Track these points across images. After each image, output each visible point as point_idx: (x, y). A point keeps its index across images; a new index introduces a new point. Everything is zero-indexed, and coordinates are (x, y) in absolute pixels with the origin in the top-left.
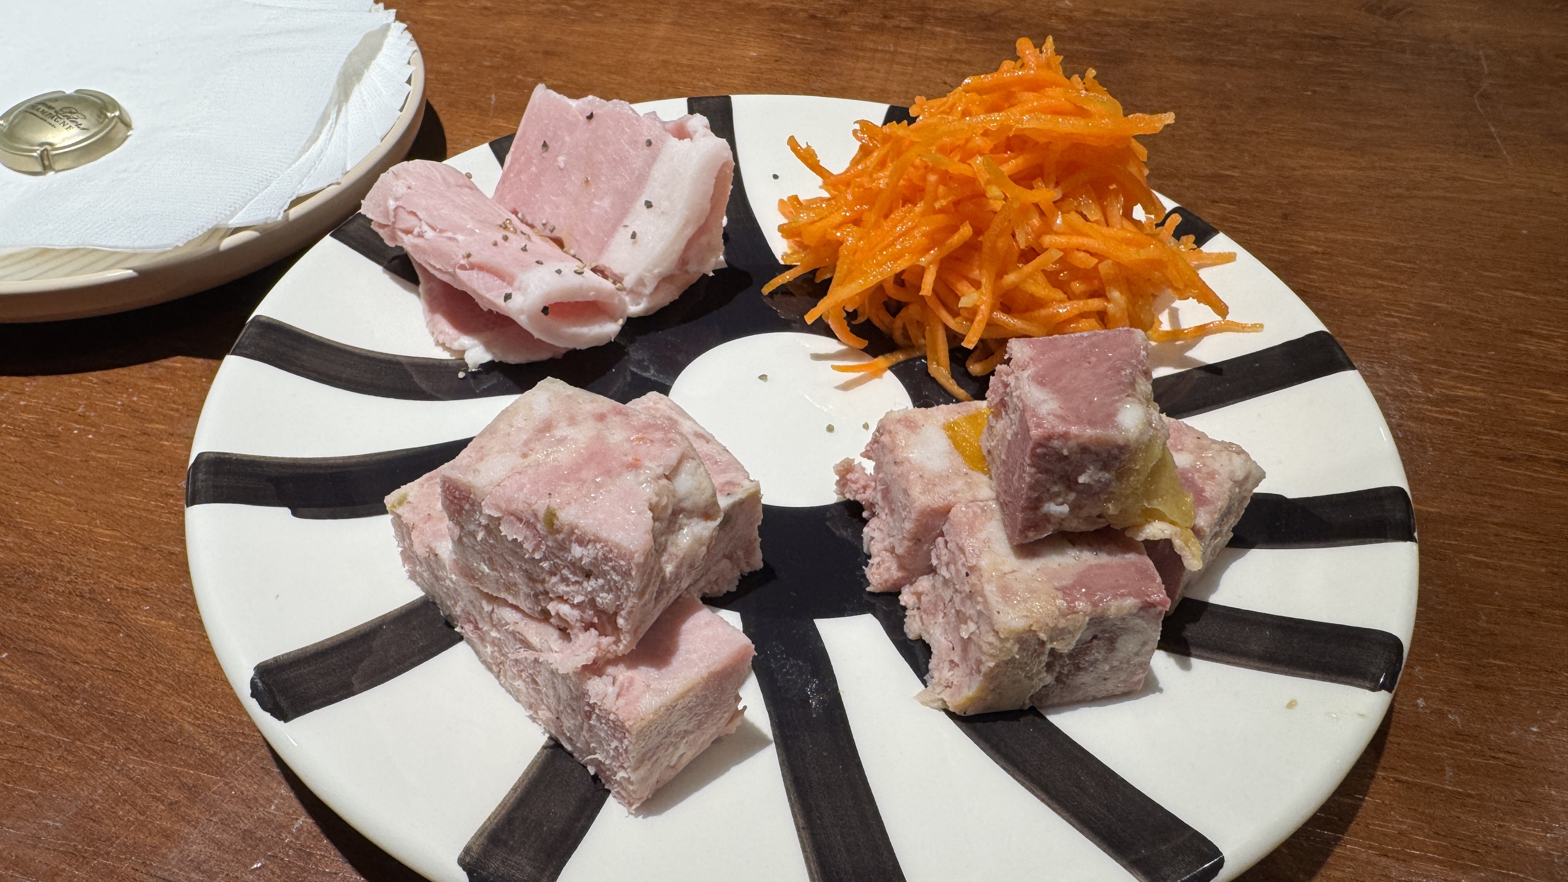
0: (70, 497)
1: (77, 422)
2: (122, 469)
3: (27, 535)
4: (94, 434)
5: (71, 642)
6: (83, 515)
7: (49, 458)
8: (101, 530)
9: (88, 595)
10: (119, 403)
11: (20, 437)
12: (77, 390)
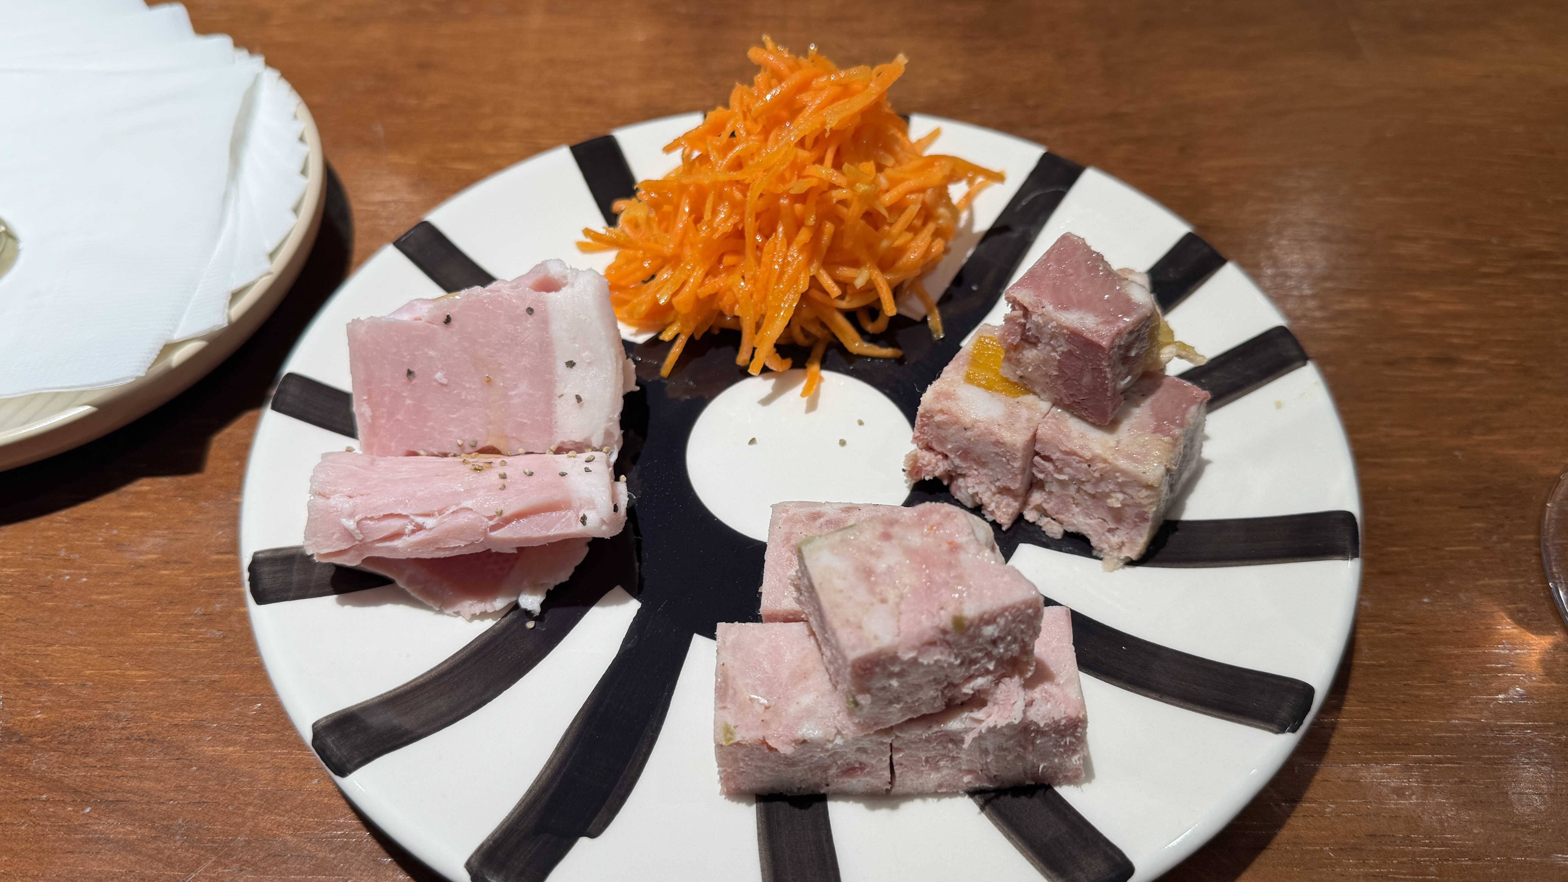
0: (89, 645)
1: (64, 568)
2: (130, 607)
3: (60, 691)
4: (88, 575)
5: (147, 785)
6: (109, 661)
7: (50, 609)
8: (134, 673)
9: (146, 737)
10: (101, 539)
11: (11, 593)
12: (50, 533)
